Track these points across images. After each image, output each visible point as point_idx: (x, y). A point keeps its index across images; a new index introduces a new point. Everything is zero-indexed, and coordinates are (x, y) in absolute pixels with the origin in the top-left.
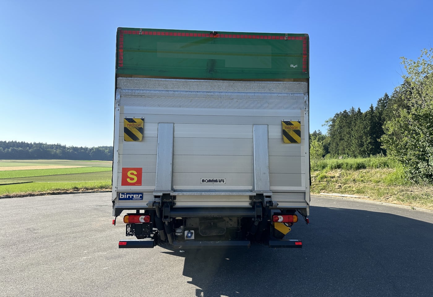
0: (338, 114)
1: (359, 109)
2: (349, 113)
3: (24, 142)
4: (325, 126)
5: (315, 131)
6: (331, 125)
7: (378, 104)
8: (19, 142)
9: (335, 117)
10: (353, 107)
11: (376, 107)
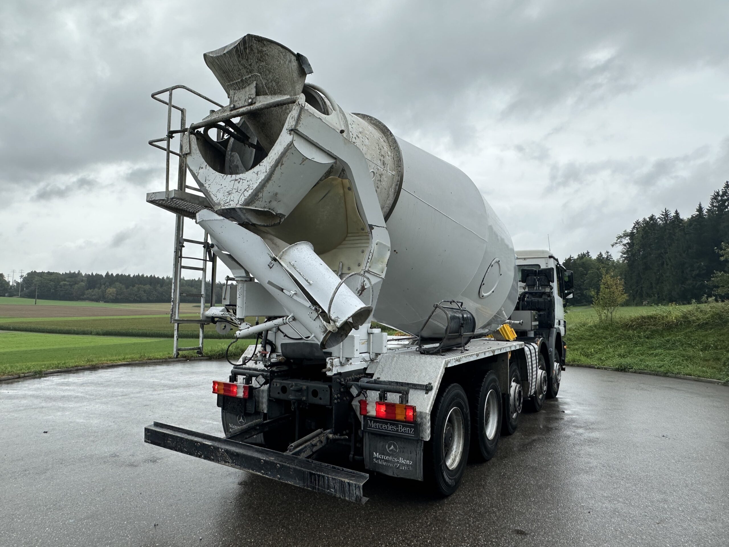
0: (637, 223)
1: (676, 211)
2: (658, 220)
3: (154, 276)
4: (618, 245)
5: (601, 253)
6: (628, 243)
7: (713, 203)
8: (147, 277)
9: (634, 227)
10: (667, 209)
11: (708, 209)
